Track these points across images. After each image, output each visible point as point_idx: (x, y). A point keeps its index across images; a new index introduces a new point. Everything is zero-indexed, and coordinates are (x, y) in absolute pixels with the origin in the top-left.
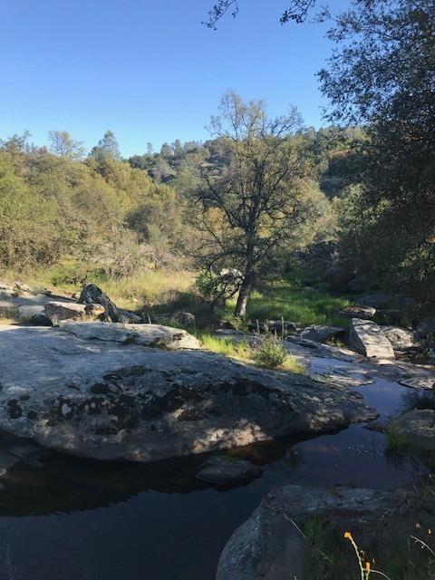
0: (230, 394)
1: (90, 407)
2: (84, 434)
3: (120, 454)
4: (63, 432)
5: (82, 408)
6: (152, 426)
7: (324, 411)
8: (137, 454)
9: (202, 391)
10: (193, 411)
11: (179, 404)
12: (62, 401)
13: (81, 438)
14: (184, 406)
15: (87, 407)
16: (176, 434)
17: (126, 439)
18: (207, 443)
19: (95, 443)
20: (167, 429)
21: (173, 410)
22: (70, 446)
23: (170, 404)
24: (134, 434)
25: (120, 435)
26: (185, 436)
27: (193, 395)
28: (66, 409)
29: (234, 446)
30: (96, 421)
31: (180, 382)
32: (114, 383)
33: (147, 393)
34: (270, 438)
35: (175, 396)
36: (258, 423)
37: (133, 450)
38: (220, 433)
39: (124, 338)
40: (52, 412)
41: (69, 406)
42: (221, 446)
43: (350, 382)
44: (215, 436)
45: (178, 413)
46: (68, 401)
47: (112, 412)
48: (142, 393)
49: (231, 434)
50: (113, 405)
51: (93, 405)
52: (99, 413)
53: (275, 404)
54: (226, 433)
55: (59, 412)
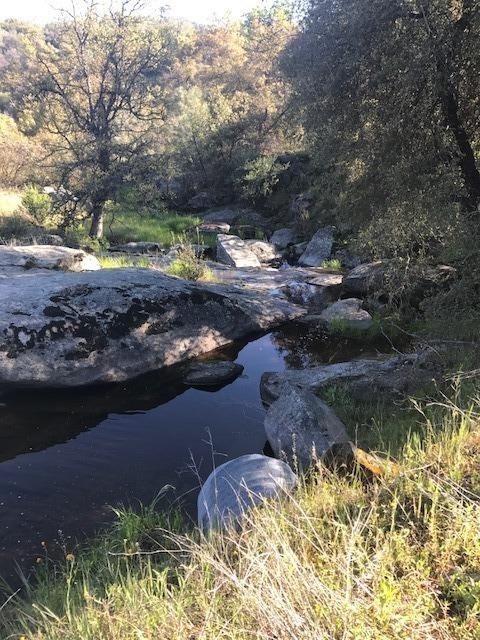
0: (190, 303)
1: (52, 332)
2: (53, 362)
3: (96, 377)
4: (28, 363)
5: (42, 333)
6: (122, 344)
7: (268, 311)
8: (112, 374)
9: (164, 303)
10: (157, 324)
11: (143, 319)
12: (17, 330)
13: (51, 366)
14: (150, 320)
15: (48, 332)
16: (147, 349)
17: (98, 360)
18: (176, 353)
19: (67, 369)
20: (138, 346)
21: (139, 325)
22: (41, 376)
23: (135, 319)
24: (106, 354)
25: (93, 356)
26: (156, 349)
27: (156, 308)
28: (24, 338)
29: (201, 353)
30: (62, 346)
31: (140, 296)
32: (66, 305)
33: (107, 311)
34: (230, 341)
35: (137, 312)
36: (216, 328)
37: (108, 370)
38: (187, 342)
39: (23, 262)
40: (9, 343)
41: (27, 333)
42: (190, 355)
43: (266, 287)
44: (182, 345)
45: (145, 328)
46: (24, 329)
47: (77, 334)
48: (101, 312)
49: (196, 341)
50: (76, 327)
51: (55, 329)
52: (63, 337)
53: (229, 309)
54: (192, 342)
55: (17, 341)
